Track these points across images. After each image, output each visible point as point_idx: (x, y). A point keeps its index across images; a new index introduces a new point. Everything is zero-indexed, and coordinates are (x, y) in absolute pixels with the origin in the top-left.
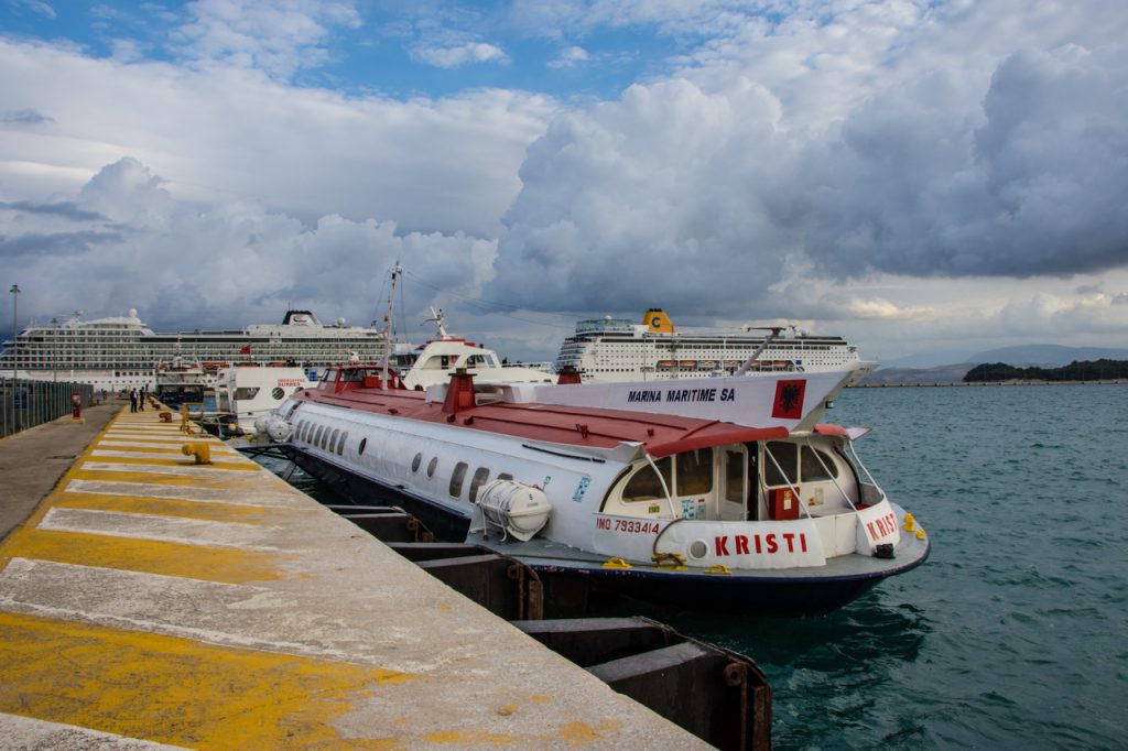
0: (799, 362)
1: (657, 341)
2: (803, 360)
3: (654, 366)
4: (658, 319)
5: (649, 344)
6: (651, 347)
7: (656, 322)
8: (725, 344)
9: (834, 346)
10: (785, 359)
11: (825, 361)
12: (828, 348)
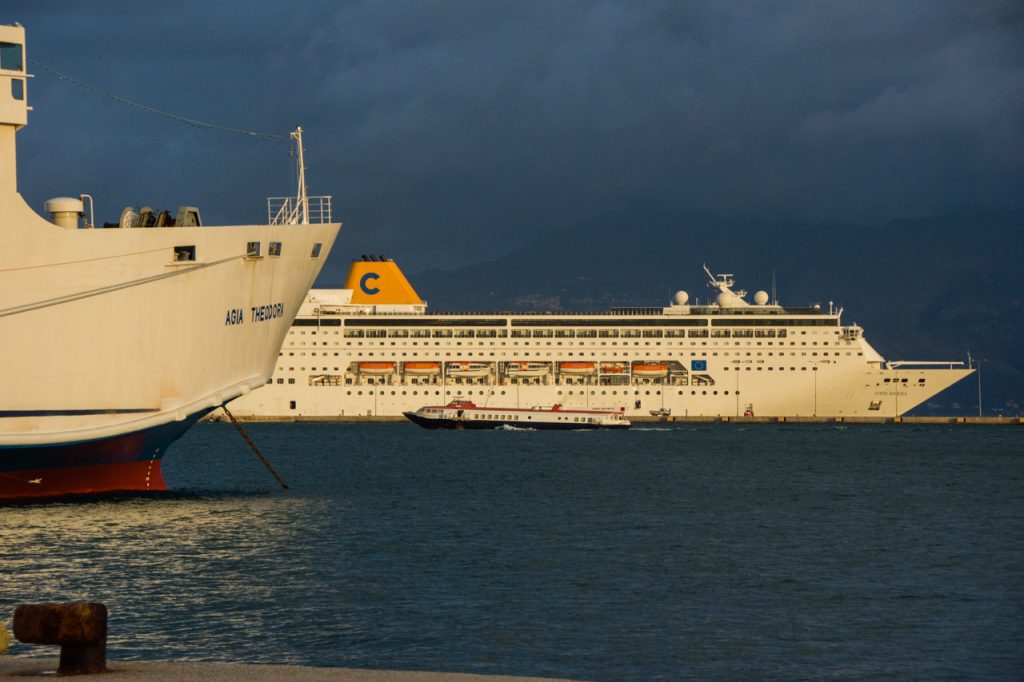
0: (699, 365)
1: (348, 322)
2: (709, 359)
3: (342, 372)
4: (376, 276)
5: (331, 329)
6: (334, 336)
7: (371, 284)
8: (509, 328)
9: (798, 329)
10: (665, 357)
11: (769, 362)
12: (783, 334)
